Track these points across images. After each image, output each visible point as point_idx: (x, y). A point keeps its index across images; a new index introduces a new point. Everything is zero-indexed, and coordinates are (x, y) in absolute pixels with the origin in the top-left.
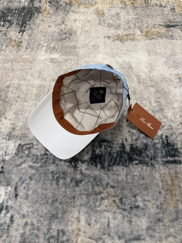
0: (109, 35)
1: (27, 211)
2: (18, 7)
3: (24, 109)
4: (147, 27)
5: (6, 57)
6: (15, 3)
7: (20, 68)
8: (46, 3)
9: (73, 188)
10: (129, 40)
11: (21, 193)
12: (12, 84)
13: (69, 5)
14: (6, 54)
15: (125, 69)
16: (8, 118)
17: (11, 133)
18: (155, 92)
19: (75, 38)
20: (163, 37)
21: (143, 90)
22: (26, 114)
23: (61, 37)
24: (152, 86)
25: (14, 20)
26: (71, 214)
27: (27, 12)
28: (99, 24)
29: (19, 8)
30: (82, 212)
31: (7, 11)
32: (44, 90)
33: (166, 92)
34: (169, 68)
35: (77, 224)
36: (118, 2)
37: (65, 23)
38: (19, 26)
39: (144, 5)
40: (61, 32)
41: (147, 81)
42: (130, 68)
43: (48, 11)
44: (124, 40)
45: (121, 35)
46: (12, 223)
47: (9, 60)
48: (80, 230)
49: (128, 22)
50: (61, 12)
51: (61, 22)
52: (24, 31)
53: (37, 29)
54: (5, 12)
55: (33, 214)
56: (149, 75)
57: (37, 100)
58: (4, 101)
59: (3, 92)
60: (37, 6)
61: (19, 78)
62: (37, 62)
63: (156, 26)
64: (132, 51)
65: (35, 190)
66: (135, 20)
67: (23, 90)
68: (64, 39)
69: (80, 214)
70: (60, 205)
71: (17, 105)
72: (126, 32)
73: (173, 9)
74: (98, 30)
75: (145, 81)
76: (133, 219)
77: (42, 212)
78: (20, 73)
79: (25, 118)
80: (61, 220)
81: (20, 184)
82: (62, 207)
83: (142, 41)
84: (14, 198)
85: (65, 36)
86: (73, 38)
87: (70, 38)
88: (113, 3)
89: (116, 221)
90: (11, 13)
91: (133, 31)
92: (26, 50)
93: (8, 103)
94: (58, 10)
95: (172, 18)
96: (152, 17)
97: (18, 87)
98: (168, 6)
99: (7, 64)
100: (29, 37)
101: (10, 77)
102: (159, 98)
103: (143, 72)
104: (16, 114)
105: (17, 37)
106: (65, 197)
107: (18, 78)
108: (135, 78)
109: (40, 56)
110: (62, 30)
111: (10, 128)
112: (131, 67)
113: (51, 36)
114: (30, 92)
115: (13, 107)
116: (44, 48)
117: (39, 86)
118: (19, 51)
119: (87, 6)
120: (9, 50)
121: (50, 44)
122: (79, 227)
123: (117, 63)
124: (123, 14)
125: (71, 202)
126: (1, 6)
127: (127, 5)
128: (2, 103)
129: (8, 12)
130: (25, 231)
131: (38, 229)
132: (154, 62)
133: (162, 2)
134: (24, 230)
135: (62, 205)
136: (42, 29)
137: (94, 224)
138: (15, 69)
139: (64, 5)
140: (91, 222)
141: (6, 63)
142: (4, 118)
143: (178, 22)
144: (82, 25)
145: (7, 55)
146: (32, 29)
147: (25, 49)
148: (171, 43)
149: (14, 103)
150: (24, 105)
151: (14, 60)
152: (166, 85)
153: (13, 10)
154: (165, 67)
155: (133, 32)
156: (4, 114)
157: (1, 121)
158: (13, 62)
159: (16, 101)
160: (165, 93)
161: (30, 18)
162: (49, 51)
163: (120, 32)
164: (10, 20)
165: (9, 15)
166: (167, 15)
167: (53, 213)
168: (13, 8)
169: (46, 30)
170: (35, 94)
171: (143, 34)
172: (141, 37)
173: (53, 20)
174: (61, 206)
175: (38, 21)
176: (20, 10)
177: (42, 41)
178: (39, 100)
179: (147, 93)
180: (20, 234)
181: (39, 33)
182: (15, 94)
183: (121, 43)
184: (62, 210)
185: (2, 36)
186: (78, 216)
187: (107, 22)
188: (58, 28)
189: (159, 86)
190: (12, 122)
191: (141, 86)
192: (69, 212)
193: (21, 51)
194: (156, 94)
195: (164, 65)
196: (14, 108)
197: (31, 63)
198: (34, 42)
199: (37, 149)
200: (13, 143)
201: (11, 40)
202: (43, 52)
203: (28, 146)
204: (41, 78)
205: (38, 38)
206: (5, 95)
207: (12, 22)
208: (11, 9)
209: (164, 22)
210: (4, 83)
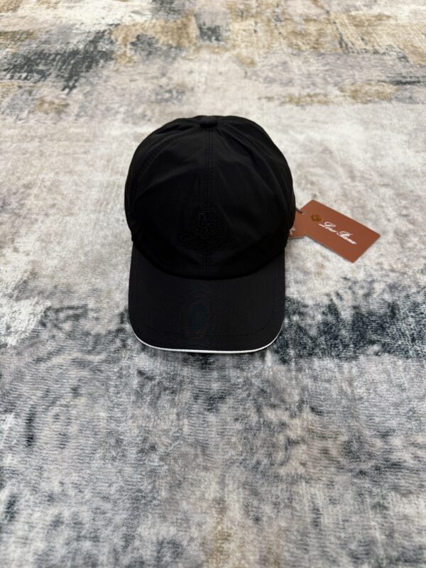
0: (269, 95)
1: (62, 484)
2: (63, 50)
3: (65, 231)
4: (353, 84)
5: (29, 131)
6: (56, 45)
7: (61, 150)
8: (126, 45)
9: (200, 416)
10: (316, 104)
11: (47, 432)
12: (39, 182)
13: (176, 48)
14: (28, 127)
15: (315, 154)
16: (21, 250)
17: (25, 282)
18: (394, 197)
19: (192, 99)
20: (391, 99)
21: (364, 193)
22: (70, 241)
23: (159, 97)
24: (384, 185)
25: (51, 71)
26: (196, 489)
27: (83, 58)
28: (245, 77)
29: (65, 52)
30: (231, 482)
31: (37, 57)
32: (119, 192)
33: (420, 197)
34: (417, 152)
35: (219, 520)
36: (283, 46)
37: (169, 75)
38: (63, 80)
39: (340, 51)
40: (158, 89)
41: (371, 175)
42: (327, 152)
43: (130, 58)
44: (304, 104)
45: (297, 95)
46: (10, 521)
47: (36, 137)
48: (229, 536)
49: (309, 75)
50: (158, 60)
51: (158, 74)
52: (74, 87)
53: (103, 84)
54: (32, 58)
55: (80, 491)
56: (373, 165)
57: (99, 212)
58: (16, 214)
59: (14, 196)
60: (104, 50)
61: (56, 170)
62: (101, 139)
63: (373, 83)
64: (327, 123)
65: (89, 422)
66: (324, 72)
67: (65, 193)
68: (167, 101)
69: (226, 489)
70: (161, 463)
71: (48, 221)
72: (308, 91)
73: (403, 58)
74: (245, 87)
75: (366, 176)
76: (390, 500)
77: (107, 485)
78: (59, 160)
79: (66, 249)
80: (168, 508)
81: (44, 407)
82: (169, 470)
83: (346, 106)
84: (21, 447)
85: (167, 95)
86: (188, 99)
87: (180, 100)
88: (272, 47)
89: (338, 507)
90: (47, 59)
91: (323, 89)
92: (76, 120)
93: (24, 218)
94: (151, 57)
95: (404, 71)
96: (361, 68)
97: (54, 187)
98: (391, 53)
99: (29, 144)
100: (86, 97)
101: (35, 167)
102: (405, 208)
103: (359, 160)
104: (43, 241)
105: (57, 97)
106: (176, 440)
107: (53, 170)
108: (341, 170)
109: (111, 129)
110: (161, 86)
111: (25, 272)
112: (328, 150)
113: (137, 95)
114: (82, 197)
115: (37, 226)
116: (120, 116)
117: (105, 185)
118: (59, 121)
119: (216, 50)
120: (37, 119)
121: (133, 109)
122: (223, 529)
123: (295, 142)
124: (295, 64)
125: (196, 456)
126: (25, 48)
127: (303, 51)
128: (10, 218)
129: (38, 59)
130: (52, 544)
131: (96, 537)
132: (380, 141)
133: (377, 47)
134: (49, 543)
135: (169, 465)
136: (115, 84)
137: (270, 518)
138: (48, 153)
139: (165, 48)
140: (260, 511)
141: (28, 142)
142: (12, 249)
143: (418, 78)
144: (206, 78)
145: (30, 127)
146: (91, 84)
147: (74, 118)
148: (412, 110)
149: (41, 218)
150: (67, 222)
151: (46, 137)
152: (418, 185)
153: (50, 55)
154: (407, 151)
155: (322, 91)
156: (13, 241)
157: (4, 255)
158: (45, 140)
159: (47, 215)
160: (417, 198)
161: (89, 67)
162: (131, 122)
163: (295, 91)
164: (42, 71)
165: (40, 63)
166: (393, 66)
167: (142, 488)
168: (51, 52)
169: (124, 86)
170: (96, 201)
171: (346, 94)
172: (341, 99)
173: (139, 71)
174: (166, 467)
175: (105, 73)
176: (66, 55)
177: (115, 103)
178: (105, 212)
179: (374, 199)
180: (35, 554)
181: (108, 91)
182: (45, 199)
183: (299, 108)
184: (168, 478)
185: (22, 95)
186: (218, 495)
187: (264, 75)
188: (153, 83)
189: (401, 185)
190: (31, 258)
191: (358, 184)
192: (192, 484)
193: (65, 120)
194: (397, 202)
195: (405, 146)
196: (39, 228)
197: (87, 141)
198: (96, 106)
199: (97, 319)
200: (31, 305)
201: (42, 102)
202: (117, 124)
203: (71, 312)
204: (112, 169)
205: (105, 99)
206: (18, 202)
207: (48, 73)
208: (46, 54)
209: (388, 77)
210: (19, 179)
